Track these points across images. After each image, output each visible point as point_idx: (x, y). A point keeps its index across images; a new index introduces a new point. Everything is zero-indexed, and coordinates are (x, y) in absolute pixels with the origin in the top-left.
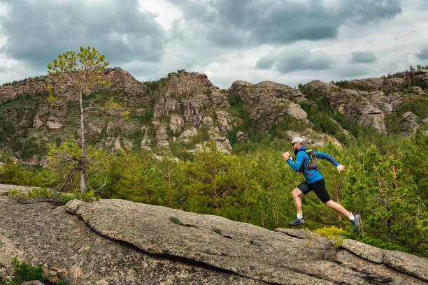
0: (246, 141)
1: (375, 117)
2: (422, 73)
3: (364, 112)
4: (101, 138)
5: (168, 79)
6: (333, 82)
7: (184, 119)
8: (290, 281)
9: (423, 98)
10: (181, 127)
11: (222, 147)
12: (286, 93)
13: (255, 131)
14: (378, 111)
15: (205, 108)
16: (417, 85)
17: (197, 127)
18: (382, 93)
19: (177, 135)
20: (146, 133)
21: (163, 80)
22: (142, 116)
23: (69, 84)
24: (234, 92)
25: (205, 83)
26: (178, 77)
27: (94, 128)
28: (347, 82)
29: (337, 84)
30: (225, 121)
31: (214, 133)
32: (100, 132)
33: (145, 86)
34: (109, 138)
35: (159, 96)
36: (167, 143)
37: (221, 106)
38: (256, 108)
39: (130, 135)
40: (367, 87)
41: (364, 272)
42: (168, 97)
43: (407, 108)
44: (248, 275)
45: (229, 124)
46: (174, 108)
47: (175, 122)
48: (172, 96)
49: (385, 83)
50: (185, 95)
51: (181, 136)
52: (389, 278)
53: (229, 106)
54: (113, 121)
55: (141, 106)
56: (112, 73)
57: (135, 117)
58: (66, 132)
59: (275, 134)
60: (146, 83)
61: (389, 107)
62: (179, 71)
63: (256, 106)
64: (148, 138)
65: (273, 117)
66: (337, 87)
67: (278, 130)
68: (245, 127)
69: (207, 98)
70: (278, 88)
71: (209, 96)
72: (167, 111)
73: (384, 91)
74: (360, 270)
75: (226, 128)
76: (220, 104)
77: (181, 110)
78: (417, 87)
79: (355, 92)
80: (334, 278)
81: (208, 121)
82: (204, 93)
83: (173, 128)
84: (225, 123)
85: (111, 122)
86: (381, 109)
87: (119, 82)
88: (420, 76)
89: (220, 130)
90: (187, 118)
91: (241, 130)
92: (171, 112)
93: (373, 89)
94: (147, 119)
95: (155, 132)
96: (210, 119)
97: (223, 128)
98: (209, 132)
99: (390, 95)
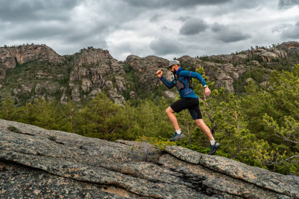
0: (136, 98)
1: (227, 81)
2: (260, 51)
3: (219, 78)
4: (31, 95)
5: (80, 54)
6: (198, 57)
7: (92, 82)
8: (101, 178)
9: (259, 69)
10: (90, 87)
11: (119, 102)
12: (165, 65)
13: (143, 91)
14: (229, 77)
15: (107, 74)
16: (256, 60)
17: (101, 88)
18: (232, 65)
19: (87, 93)
20: (64, 92)
21: (77, 54)
22: (62, 80)
23: (7, 56)
24: (128, 63)
25: (107, 56)
26: (88, 52)
27: (26, 88)
28: (207, 57)
29: (201, 58)
30: (122, 84)
31: (114, 93)
32: (30, 91)
33: (64, 58)
34: (37, 95)
35: (74, 66)
36: (79, 100)
37: (119, 73)
38: (144, 75)
39: (52, 94)
40: (221, 60)
41: (181, 172)
42: (80, 66)
43: (249, 75)
44: (58, 173)
45: (125, 86)
46: (84, 74)
47: (85, 84)
48: (84, 66)
49: (234, 58)
50: (92, 65)
51: (90, 94)
52: (204, 177)
53: (125, 73)
54: (40, 83)
55: (61, 72)
56: (39, 48)
57: (57, 80)
58: (5, 91)
59: (157, 93)
60: (65, 56)
61: (237, 75)
62: (88, 48)
63: (143, 74)
64: (65, 96)
65: (155, 81)
66: (201, 61)
67: (159, 90)
68: (136, 88)
69: (109, 67)
70: (159, 61)
71: (110, 66)
72: (80, 77)
73: (233, 64)
74: (178, 170)
75: (122, 89)
76: (118, 71)
77: (90, 76)
78: (256, 61)
79: (213, 64)
80: (150, 176)
81: (109, 84)
82: (107, 64)
83: (84, 88)
84: (121, 85)
85: (38, 84)
86: (231, 76)
87: (44, 55)
88: (258, 54)
89: (118, 90)
90: (94, 82)
91: (133, 90)
92: (83, 77)
93: (225, 62)
94: (65, 82)
95: (71, 92)
96: (111, 82)
97: (120, 89)
98: (110, 91)
99: (237, 67)
